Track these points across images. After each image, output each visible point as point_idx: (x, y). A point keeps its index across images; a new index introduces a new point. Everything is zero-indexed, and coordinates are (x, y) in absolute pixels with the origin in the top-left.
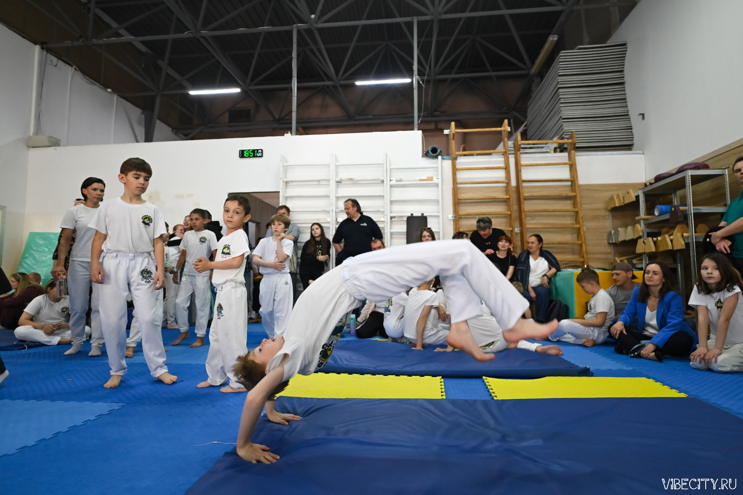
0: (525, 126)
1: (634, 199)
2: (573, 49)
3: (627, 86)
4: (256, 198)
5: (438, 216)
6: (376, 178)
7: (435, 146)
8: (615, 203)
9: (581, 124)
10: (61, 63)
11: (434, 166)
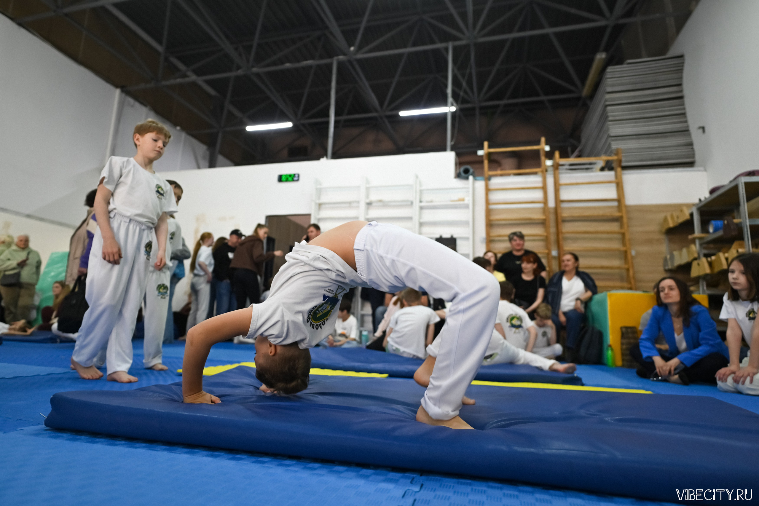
1: (687, 216)
2: (622, 65)
3: (685, 98)
4: (290, 221)
5: (469, 239)
6: (405, 199)
7: (468, 166)
8: (668, 224)
10: (137, 105)
11: (465, 186)
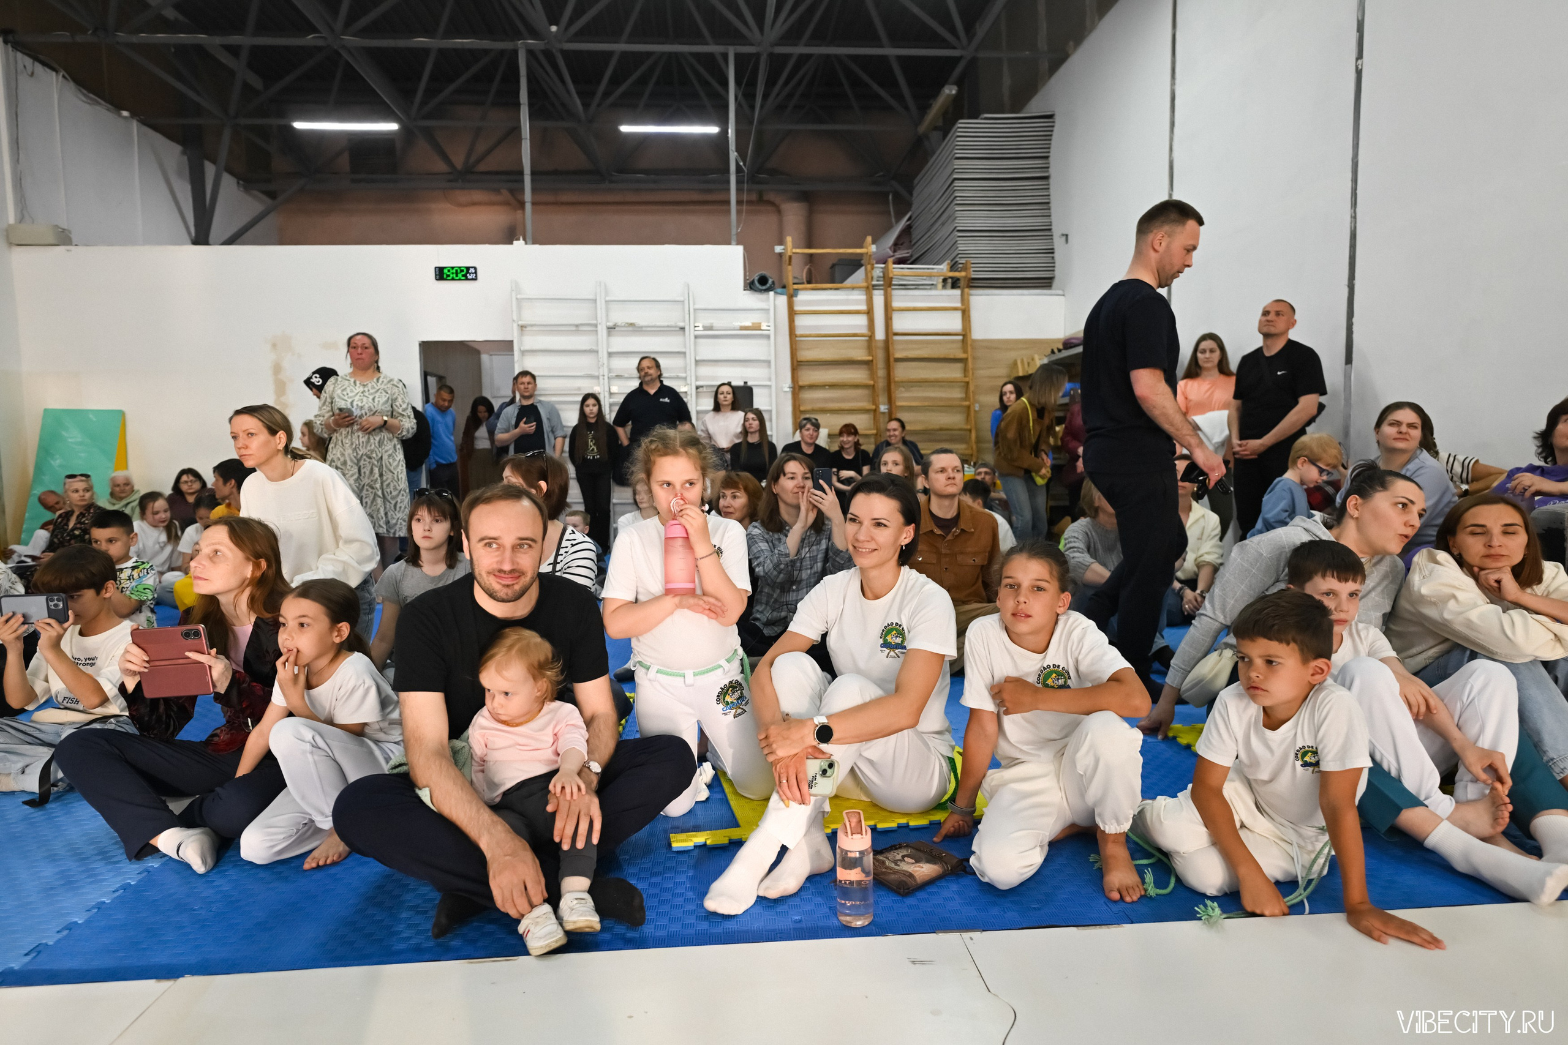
0: (910, 219)
2: (976, 118)
3: (1051, 181)
5: (769, 387)
6: (673, 324)
7: (764, 272)
9: (985, 241)
10: (39, 69)
11: (763, 305)
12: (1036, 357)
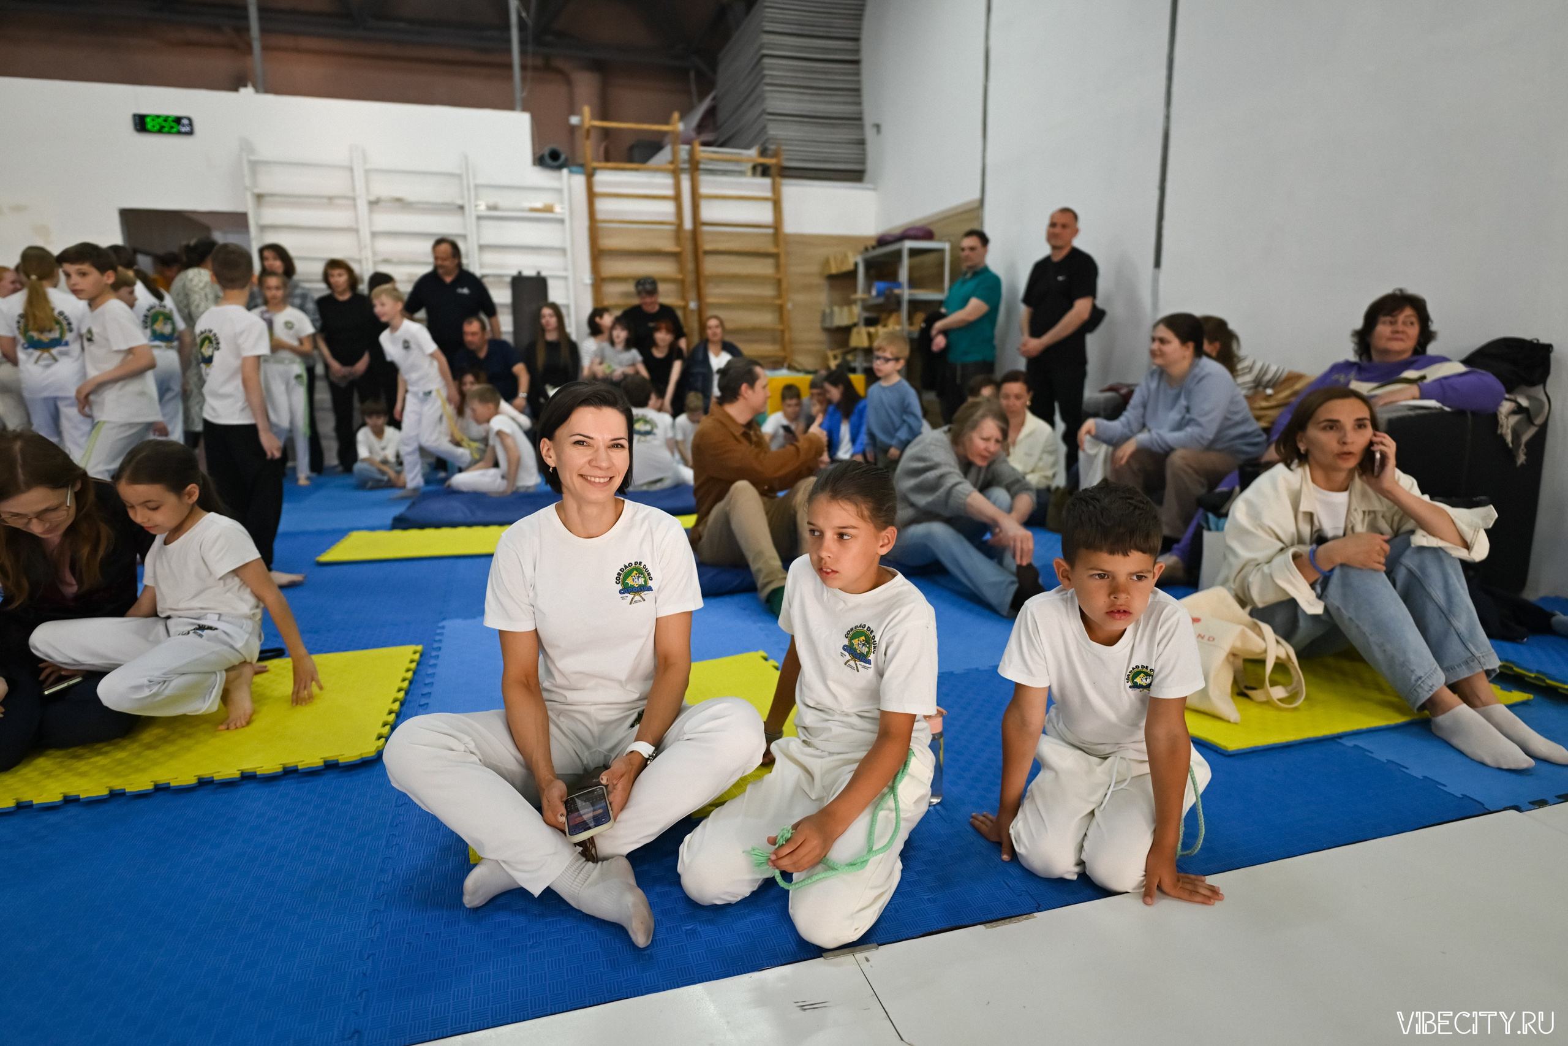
0: (714, 99)
1: (851, 267)
3: (863, 66)
5: (565, 278)
6: (448, 200)
7: (555, 146)
8: (831, 268)
9: (795, 127)
11: (555, 184)
12: (850, 254)
